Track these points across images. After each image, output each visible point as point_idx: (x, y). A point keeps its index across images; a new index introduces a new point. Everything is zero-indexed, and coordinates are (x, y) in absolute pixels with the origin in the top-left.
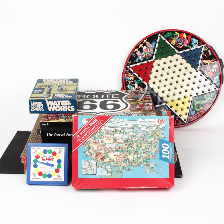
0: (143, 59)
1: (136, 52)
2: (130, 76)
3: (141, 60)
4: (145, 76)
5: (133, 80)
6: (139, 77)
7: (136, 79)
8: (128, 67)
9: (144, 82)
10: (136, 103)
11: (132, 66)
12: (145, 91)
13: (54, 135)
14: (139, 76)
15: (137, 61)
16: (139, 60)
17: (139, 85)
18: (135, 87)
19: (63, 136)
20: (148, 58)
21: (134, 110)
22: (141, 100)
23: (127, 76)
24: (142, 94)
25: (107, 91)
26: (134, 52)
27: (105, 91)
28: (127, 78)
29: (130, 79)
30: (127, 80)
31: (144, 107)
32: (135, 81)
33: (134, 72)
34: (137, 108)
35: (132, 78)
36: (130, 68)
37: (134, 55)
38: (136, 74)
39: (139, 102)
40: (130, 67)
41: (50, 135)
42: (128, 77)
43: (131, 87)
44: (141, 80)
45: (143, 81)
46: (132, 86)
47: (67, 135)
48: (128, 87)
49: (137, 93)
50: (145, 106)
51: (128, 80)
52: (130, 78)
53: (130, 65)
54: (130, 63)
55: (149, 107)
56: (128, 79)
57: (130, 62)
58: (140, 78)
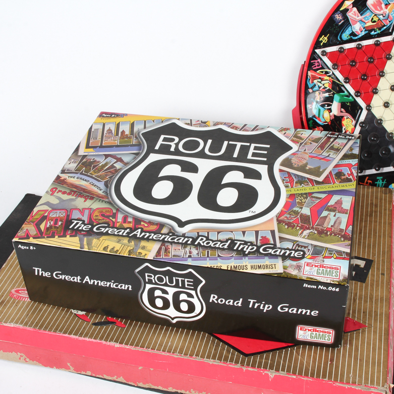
0: (363, 33)
1: (346, 10)
2: (322, 80)
3: (356, 36)
4: (364, 82)
5: (329, 91)
6: (346, 82)
7: (337, 87)
8: (318, 51)
9: (359, 101)
10: (308, 189)
11: (329, 50)
12: (349, 140)
13: (52, 275)
14: (347, 80)
15: (345, 36)
16: (353, 34)
17: (343, 105)
18: (330, 110)
19: (75, 280)
20: (379, 32)
21: (289, 224)
22: (326, 181)
23: (314, 78)
24: (338, 150)
25: (243, 128)
26: (341, 9)
27: (236, 128)
28: (313, 82)
29: (320, 87)
30: (312, 88)
31: (325, 213)
32: (334, 94)
33: (334, 69)
34: (302, 215)
35: (327, 85)
36: (323, 55)
37: (338, 17)
38: (337, 73)
39: (316, 188)
40: (324, 53)
41: (42, 274)
42: (315, 81)
43: (319, 110)
44: (352, 92)
45: (357, 96)
46: (323, 106)
47: (85, 280)
48: (311, 109)
49: (322, 147)
50: (328, 210)
51: (315, 89)
52: (320, 85)
53: (325, 46)
54: (324, 39)
55: (338, 215)
56: (315, 85)
57: (326, 38)
58: (348, 86)
